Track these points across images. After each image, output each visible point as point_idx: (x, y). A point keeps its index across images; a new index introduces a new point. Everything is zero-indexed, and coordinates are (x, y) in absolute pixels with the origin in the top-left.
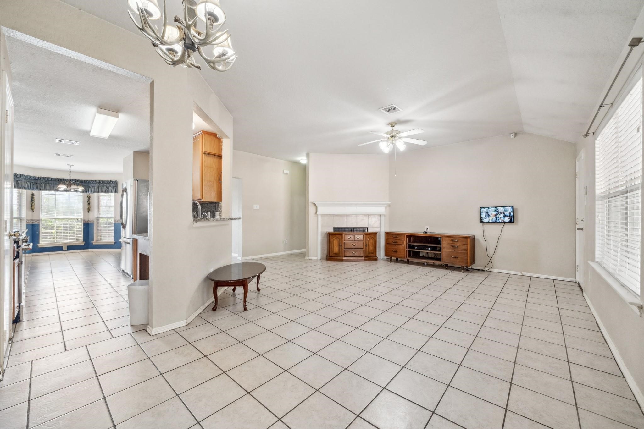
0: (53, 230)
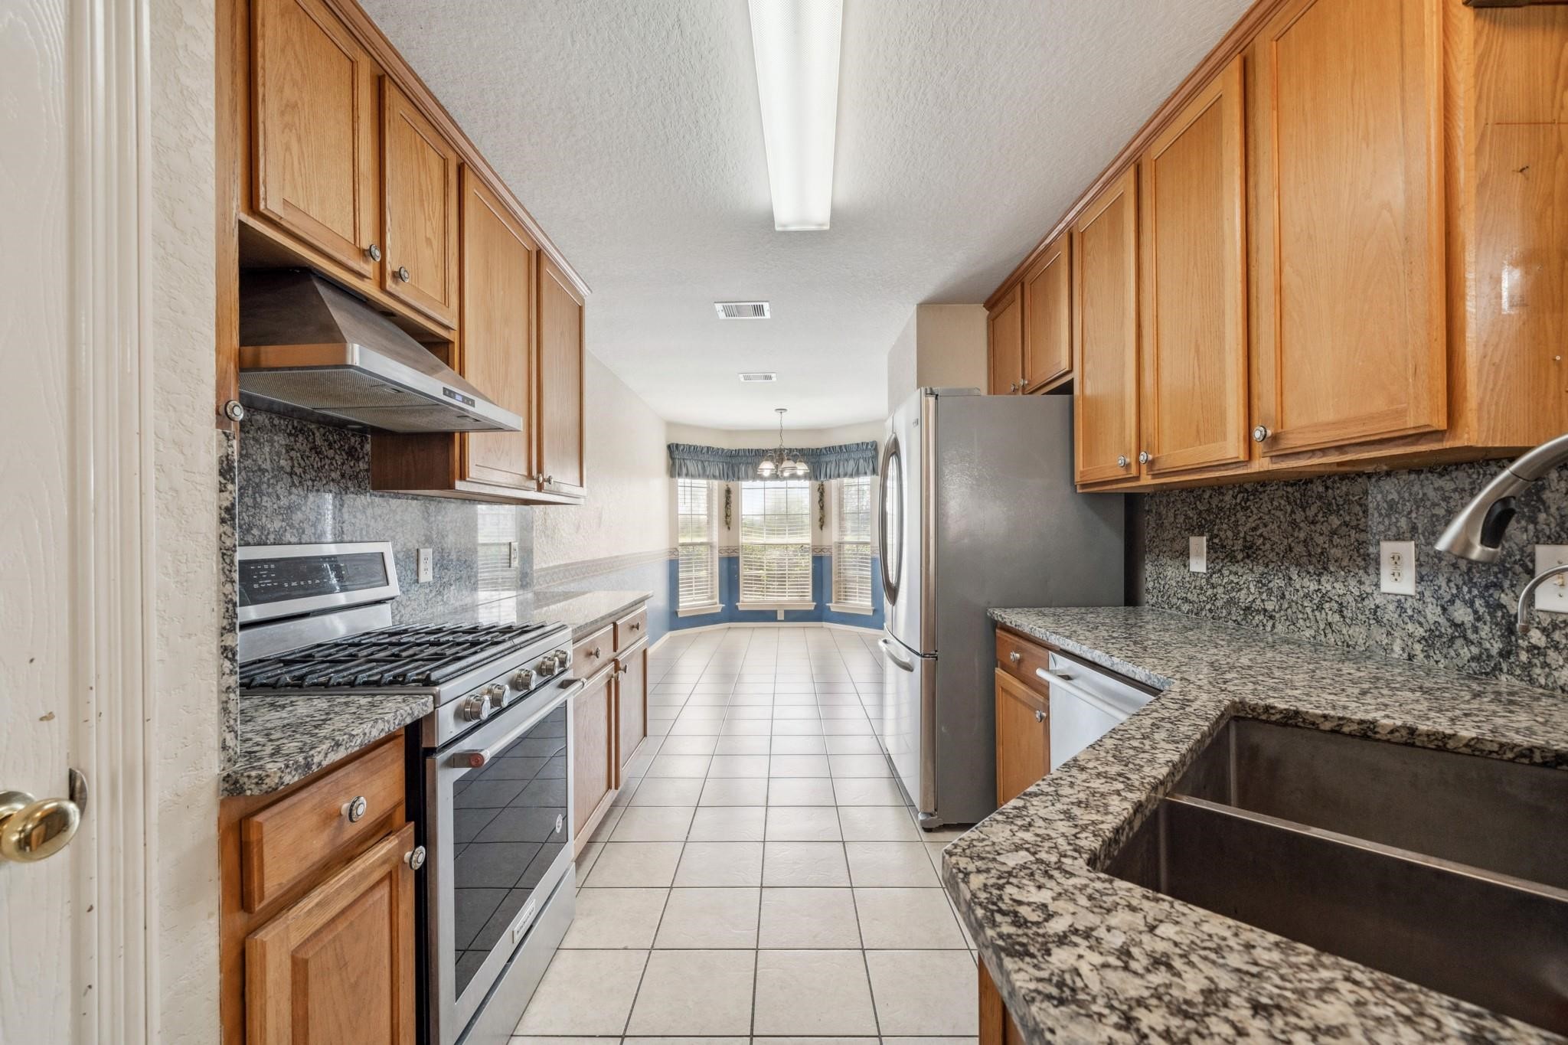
0: (761, 572)
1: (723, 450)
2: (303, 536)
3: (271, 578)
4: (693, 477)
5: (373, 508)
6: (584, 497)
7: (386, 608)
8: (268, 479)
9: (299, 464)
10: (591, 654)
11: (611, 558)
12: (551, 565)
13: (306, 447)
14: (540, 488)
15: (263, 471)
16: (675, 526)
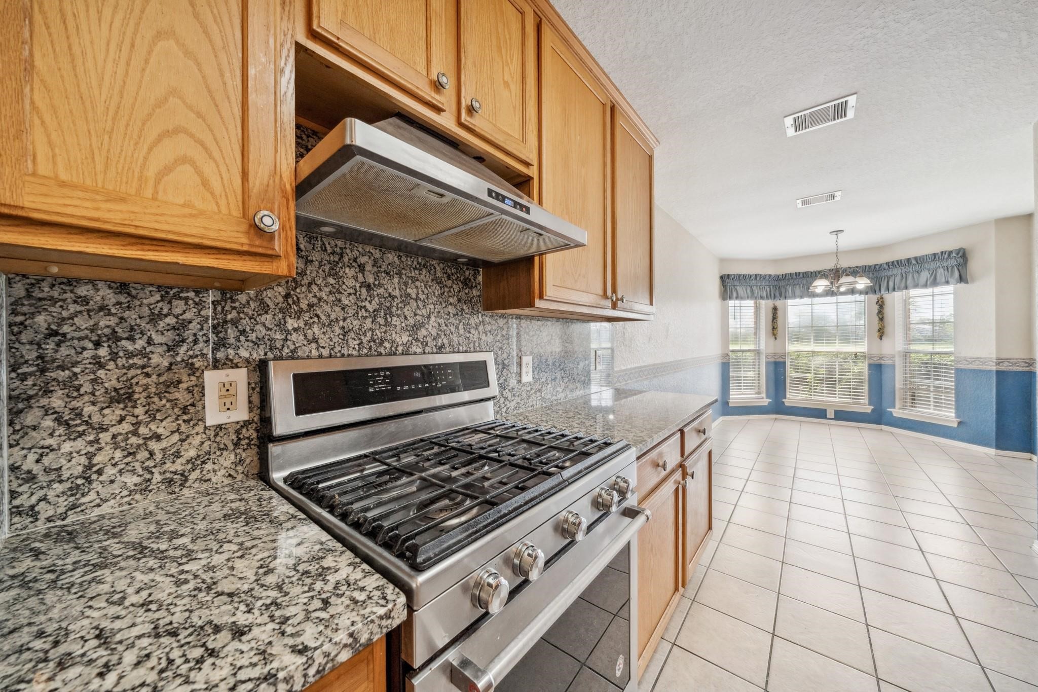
0: (809, 374)
1: (770, 276)
2: (427, 348)
3: (386, 383)
4: (742, 298)
5: (484, 325)
6: (654, 314)
7: (490, 404)
8: (397, 304)
9: (423, 292)
10: (658, 465)
11: (676, 361)
12: (629, 367)
13: (429, 278)
14: (614, 306)
15: (393, 297)
16: (726, 336)
